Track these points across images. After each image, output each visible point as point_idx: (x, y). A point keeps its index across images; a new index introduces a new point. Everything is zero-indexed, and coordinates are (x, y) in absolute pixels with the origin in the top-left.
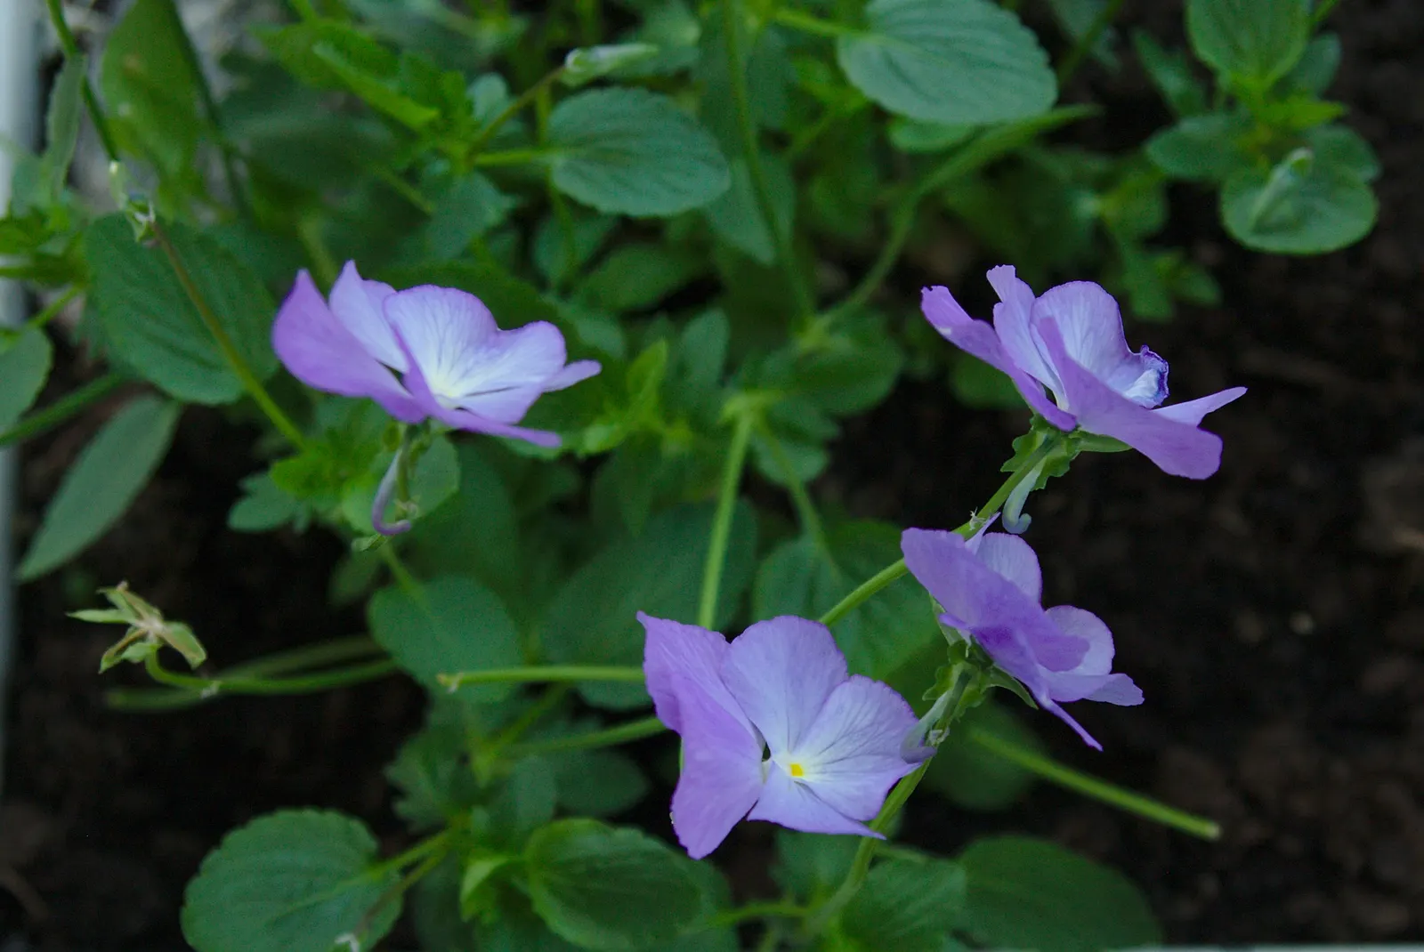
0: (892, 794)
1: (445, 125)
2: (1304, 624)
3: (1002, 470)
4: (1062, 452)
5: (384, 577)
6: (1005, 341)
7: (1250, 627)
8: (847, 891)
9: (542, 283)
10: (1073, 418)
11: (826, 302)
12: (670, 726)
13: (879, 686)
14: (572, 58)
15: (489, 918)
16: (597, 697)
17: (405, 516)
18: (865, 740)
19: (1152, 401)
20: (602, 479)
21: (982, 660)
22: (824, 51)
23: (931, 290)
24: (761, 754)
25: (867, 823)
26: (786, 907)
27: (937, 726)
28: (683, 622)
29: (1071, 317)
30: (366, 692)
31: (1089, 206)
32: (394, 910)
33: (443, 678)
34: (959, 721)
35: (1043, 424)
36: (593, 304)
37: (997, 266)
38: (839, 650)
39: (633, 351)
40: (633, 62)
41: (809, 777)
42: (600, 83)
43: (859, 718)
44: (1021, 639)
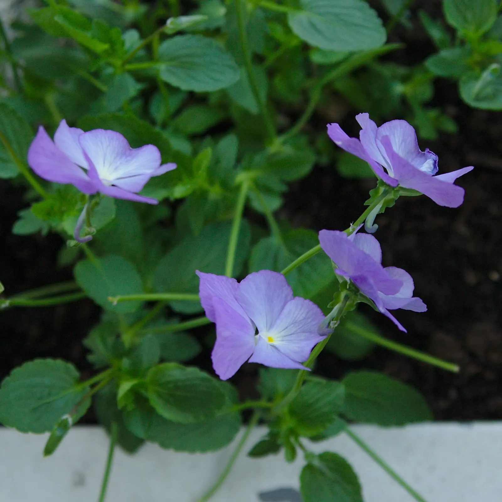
0: (312, 351)
1: (112, 52)
2: (495, 276)
3: (364, 204)
4: (391, 196)
5: (81, 255)
6: (365, 147)
7: (471, 278)
8: (292, 395)
9: (153, 122)
10: (397, 181)
11: (281, 131)
12: (212, 320)
13: (307, 302)
14: (169, 22)
15: (130, 407)
16: (177, 308)
17: (88, 234)
18: (301, 326)
19: (431, 173)
20: (181, 210)
21: (354, 289)
22: (281, 19)
23: (331, 125)
24: (254, 332)
25: (302, 363)
26: (263, 403)
27: (334, 319)
28: (217, 275)
29: (394, 135)
30: (73, 307)
31: (399, 89)
32: (87, 404)
33: (110, 299)
34: (344, 317)
35: (383, 183)
36: (177, 131)
37: (360, 113)
38: (289, 285)
39: (195, 153)
40: (197, 23)
41: (276, 343)
42: (180, 33)
43: (299, 316)
44: (371, 281)
